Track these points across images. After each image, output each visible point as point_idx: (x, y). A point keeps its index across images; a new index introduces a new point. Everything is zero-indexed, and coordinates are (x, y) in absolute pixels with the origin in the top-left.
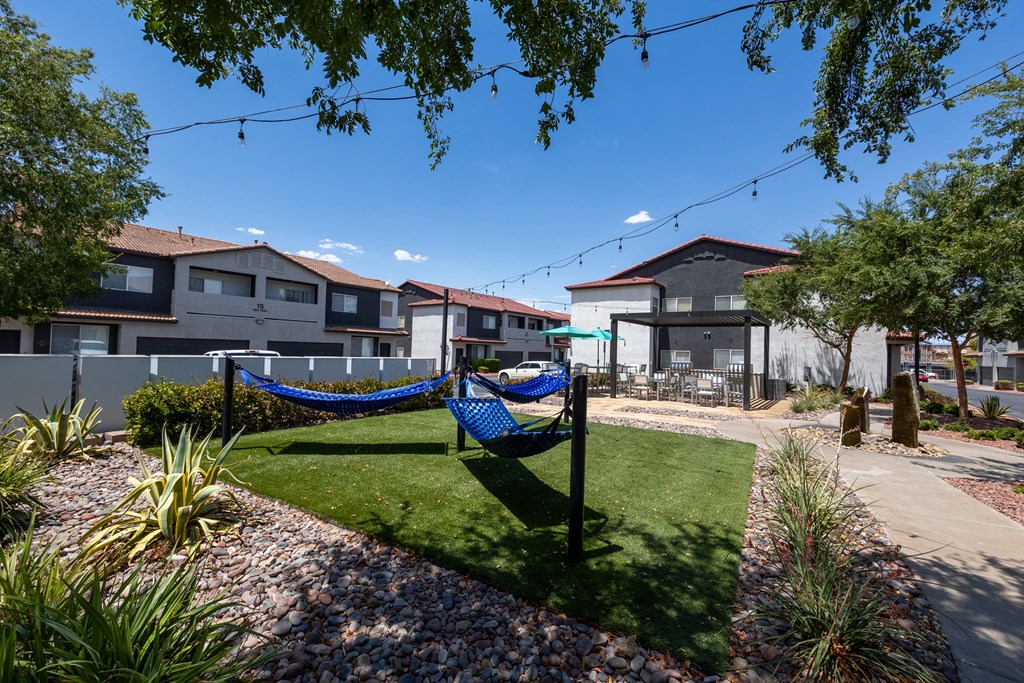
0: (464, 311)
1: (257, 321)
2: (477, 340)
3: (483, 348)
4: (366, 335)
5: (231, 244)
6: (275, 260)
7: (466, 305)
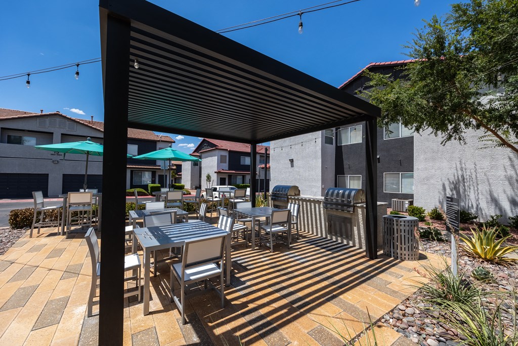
0: (226, 154)
1: (53, 161)
2: (234, 172)
3: (241, 177)
4: (147, 170)
5: (31, 113)
6: (67, 122)
7: (227, 150)
